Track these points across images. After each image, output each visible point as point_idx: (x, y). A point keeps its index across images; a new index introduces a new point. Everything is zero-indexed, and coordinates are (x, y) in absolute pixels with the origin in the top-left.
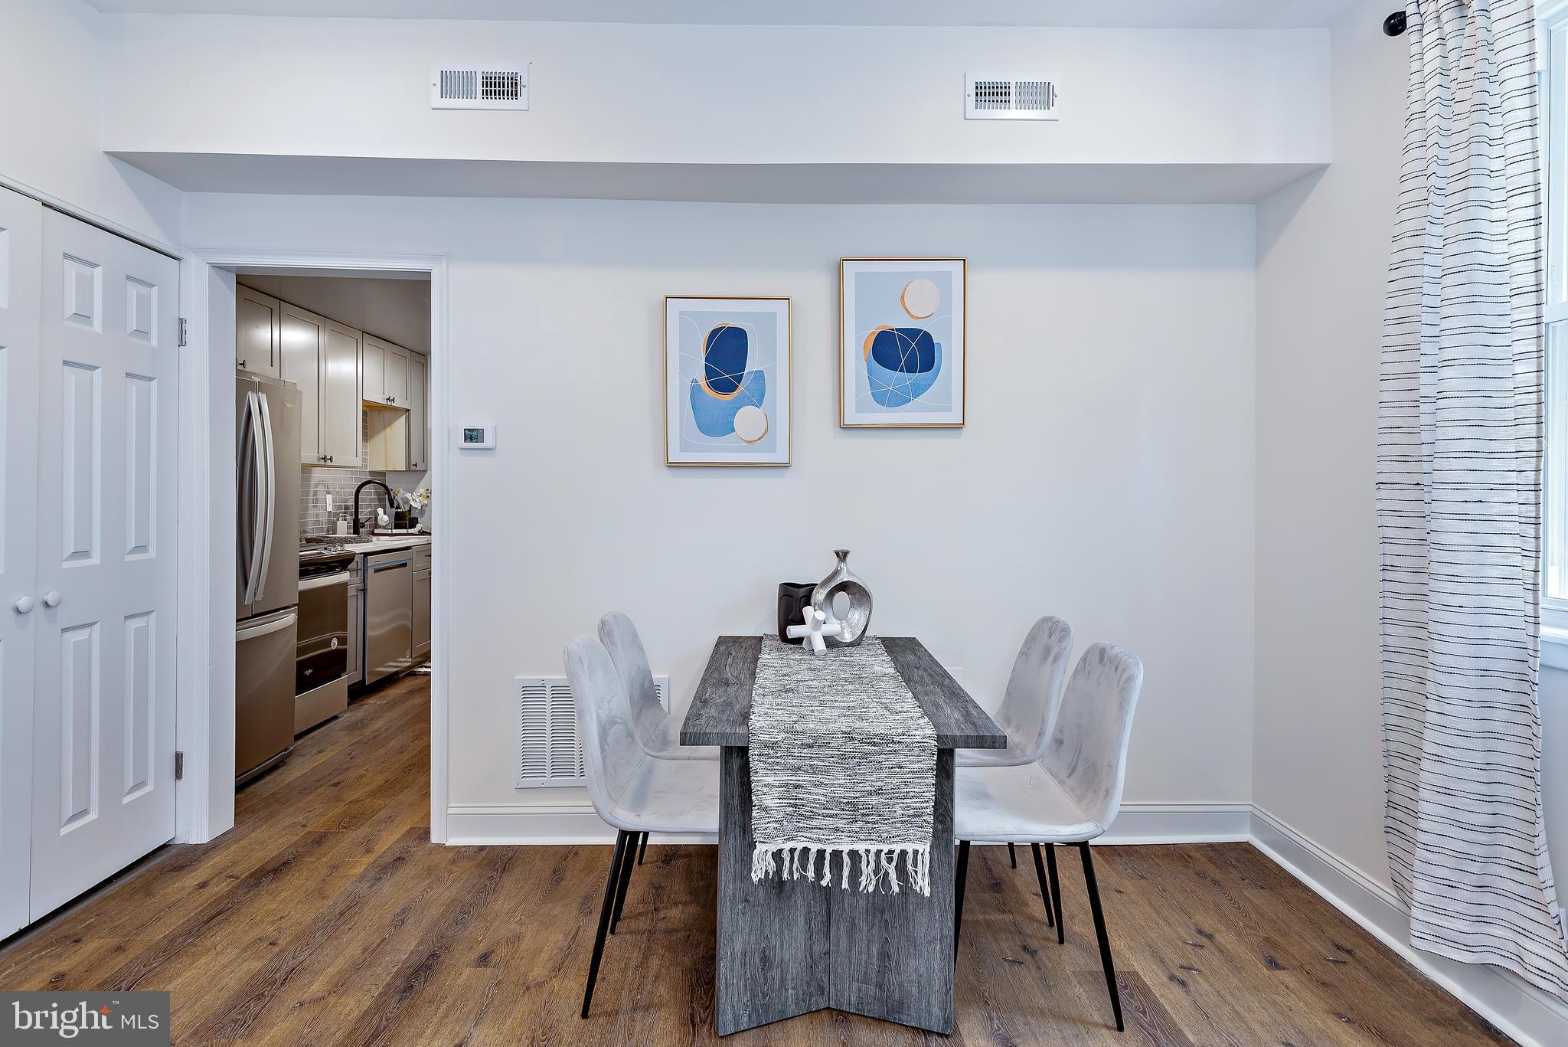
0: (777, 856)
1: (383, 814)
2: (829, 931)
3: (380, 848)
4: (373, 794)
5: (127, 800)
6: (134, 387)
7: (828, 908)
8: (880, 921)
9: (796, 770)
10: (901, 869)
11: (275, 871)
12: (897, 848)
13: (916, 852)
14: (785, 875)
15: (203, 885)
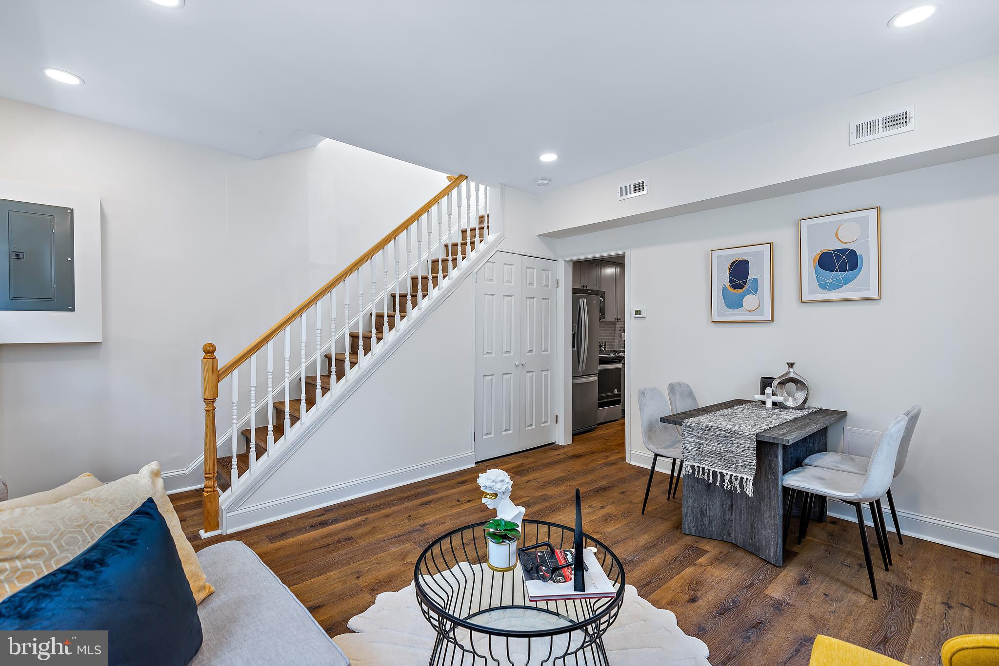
0: (693, 467)
1: (617, 451)
2: (732, 512)
3: (609, 459)
4: (616, 445)
5: (542, 425)
6: (544, 302)
7: (732, 503)
8: (751, 513)
9: (700, 438)
10: (741, 484)
11: (578, 457)
12: (740, 476)
13: (747, 479)
14: (696, 475)
15: (558, 455)
